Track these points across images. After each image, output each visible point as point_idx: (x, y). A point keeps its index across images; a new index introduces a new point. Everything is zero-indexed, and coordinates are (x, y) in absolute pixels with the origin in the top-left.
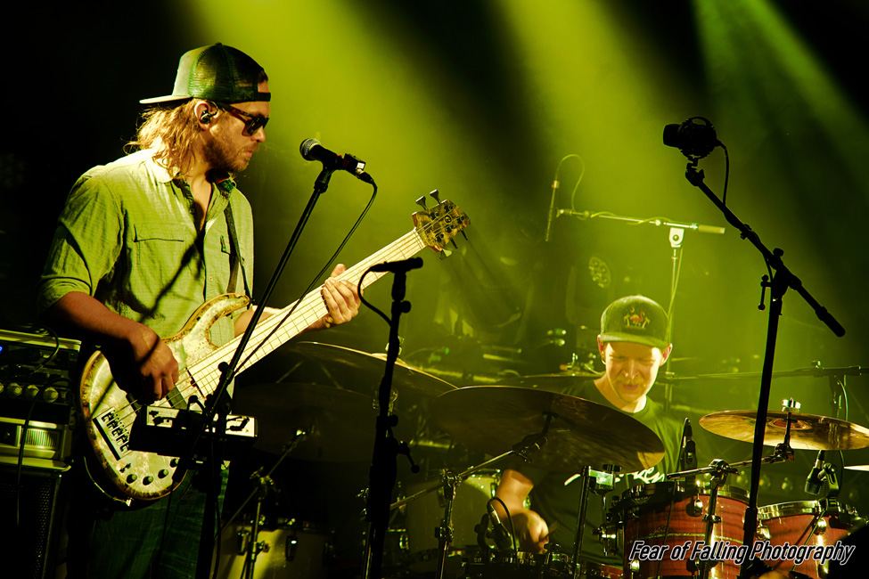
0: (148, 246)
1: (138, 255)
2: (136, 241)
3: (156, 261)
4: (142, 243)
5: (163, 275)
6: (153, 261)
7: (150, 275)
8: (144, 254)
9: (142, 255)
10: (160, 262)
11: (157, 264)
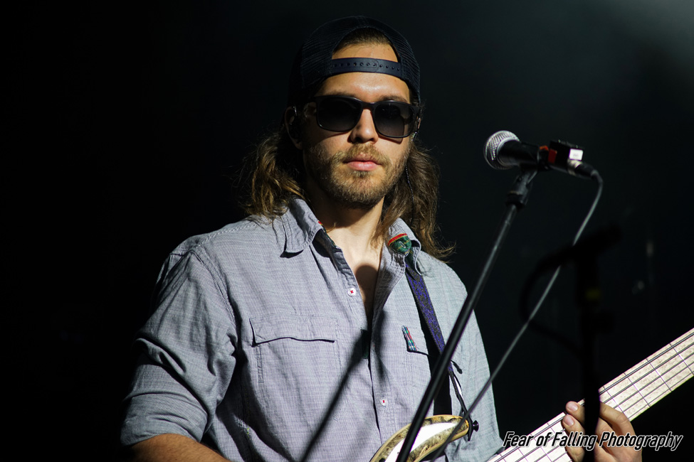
0: (275, 352)
1: (260, 367)
2: (254, 344)
3: (289, 375)
4: (265, 346)
5: (303, 396)
6: (286, 377)
7: (281, 398)
8: (270, 364)
9: (266, 367)
10: (295, 376)
11: (291, 379)
